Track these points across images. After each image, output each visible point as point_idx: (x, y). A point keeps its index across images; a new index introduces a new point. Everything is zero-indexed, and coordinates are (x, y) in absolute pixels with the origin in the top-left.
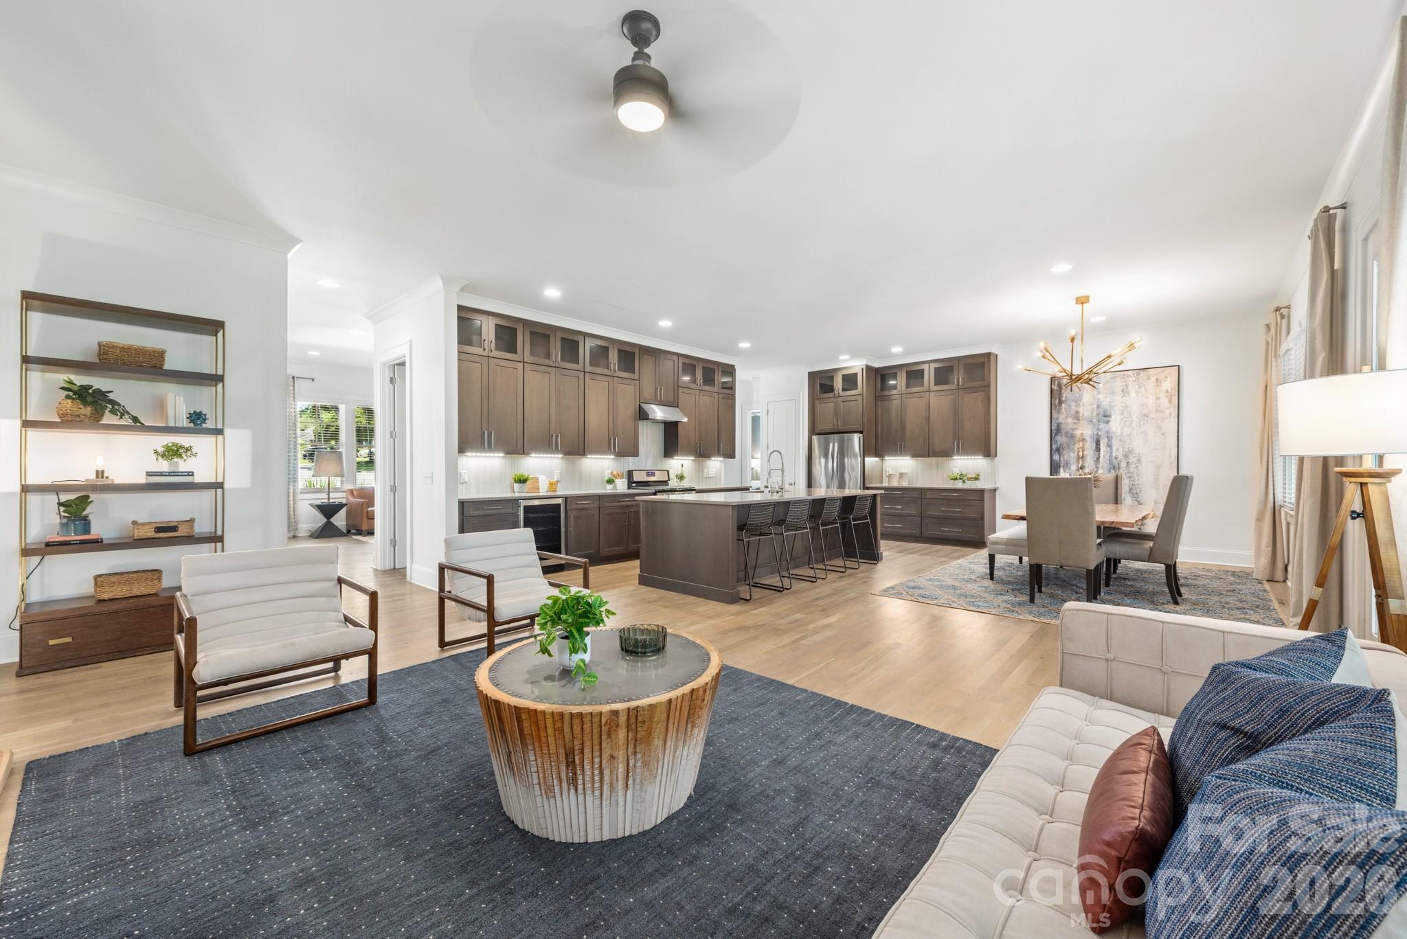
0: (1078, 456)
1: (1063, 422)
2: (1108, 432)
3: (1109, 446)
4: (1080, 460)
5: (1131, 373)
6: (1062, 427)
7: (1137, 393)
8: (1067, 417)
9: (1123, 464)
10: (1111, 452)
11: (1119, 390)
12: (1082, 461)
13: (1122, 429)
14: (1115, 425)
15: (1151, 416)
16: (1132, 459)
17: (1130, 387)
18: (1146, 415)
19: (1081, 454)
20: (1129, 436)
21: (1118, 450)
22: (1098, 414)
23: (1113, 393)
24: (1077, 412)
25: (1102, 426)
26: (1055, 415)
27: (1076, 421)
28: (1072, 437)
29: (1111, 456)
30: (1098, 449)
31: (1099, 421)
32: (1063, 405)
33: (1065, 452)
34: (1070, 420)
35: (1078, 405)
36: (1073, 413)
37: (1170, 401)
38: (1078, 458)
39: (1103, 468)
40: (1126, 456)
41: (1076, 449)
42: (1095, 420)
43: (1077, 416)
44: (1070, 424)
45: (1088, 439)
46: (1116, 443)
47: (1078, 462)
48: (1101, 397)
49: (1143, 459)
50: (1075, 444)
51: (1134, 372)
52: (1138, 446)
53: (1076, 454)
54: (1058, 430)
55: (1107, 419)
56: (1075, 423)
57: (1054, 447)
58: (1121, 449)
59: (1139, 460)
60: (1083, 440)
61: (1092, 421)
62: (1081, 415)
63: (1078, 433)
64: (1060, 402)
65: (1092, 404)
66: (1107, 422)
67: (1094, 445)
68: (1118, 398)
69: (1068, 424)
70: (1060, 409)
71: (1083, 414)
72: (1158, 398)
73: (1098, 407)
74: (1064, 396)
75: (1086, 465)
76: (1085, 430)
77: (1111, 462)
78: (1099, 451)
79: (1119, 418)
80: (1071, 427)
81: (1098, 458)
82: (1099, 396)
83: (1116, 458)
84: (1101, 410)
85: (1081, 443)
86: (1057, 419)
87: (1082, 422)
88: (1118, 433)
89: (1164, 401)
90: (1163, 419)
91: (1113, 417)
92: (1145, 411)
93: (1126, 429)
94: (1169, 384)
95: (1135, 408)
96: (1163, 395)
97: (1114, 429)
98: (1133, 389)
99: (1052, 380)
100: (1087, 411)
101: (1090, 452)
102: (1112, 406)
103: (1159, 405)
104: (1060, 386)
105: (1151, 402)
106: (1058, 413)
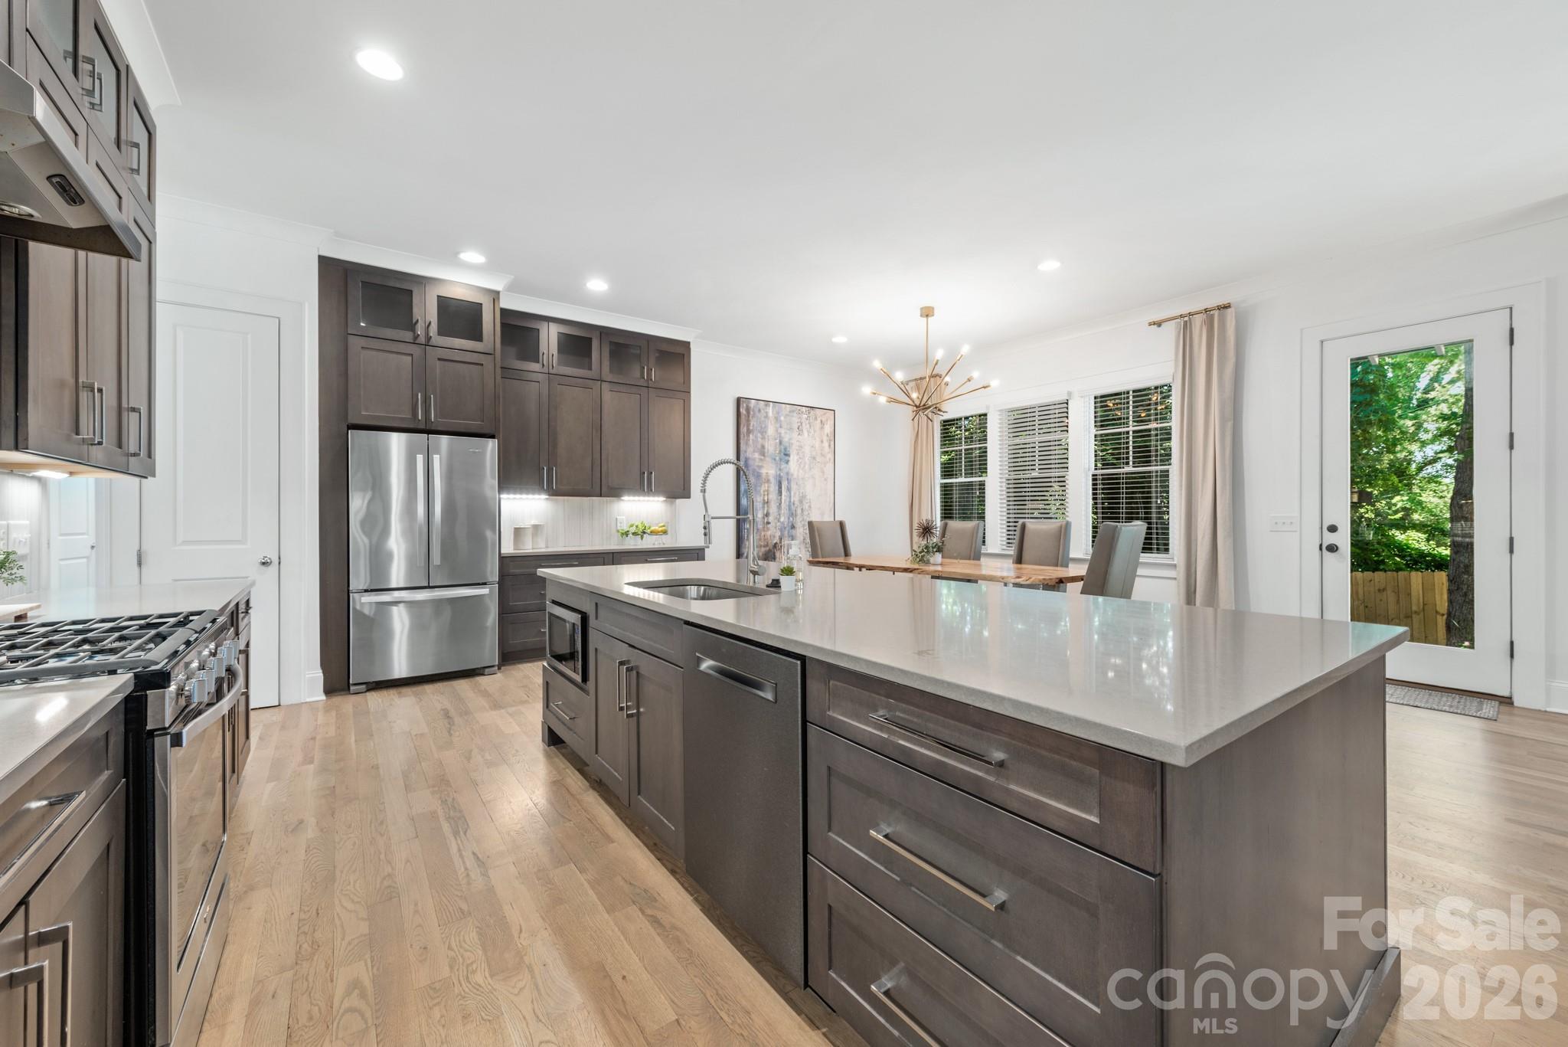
0: (764, 500)
1: (750, 456)
2: (788, 474)
3: (789, 489)
4: (766, 506)
5: (804, 409)
6: (750, 462)
7: (809, 432)
8: (754, 451)
9: (799, 511)
10: (790, 497)
11: (796, 426)
12: (768, 507)
13: (798, 471)
14: (793, 465)
16: (806, 506)
17: (804, 425)
18: (815, 458)
19: (766, 499)
20: (803, 479)
21: (795, 493)
22: (780, 451)
23: (791, 429)
24: (763, 447)
25: (783, 466)
26: (743, 447)
27: (762, 457)
28: (759, 476)
29: (790, 502)
30: (780, 493)
31: (781, 459)
32: (750, 436)
33: (753, 495)
34: (757, 455)
35: (763, 438)
36: (759, 446)
37: (830, 446)
38: (764, 503)
39: (784, 515)
40: (801, 502)
41: (762, 493)
42: (777, 458)
43: (763, 452)
44: (757, 460)
45: (772, 480)
46: (794, 486)
47: (763, 507)
48: (782, 431)
49: (812, 506)
50: (760, 486)
51: (807, 409)
52: (808, 490)
53: (762, 498)
54: (745, 467)
55: (787, 458)
56: (761, 460)
57: (741, 489)
58: (798, 493)
59: (810, 507)
60: (768, 481)
61: (775, 459)
62: (766, 450)
63: (764, 471)
64: (749, 432)
65: (776, 439)
66: (787, 462)
67: (777, 488)
68: (795, 435)
69: (754, 459)
70: (748, 440)
71: (768, 450)
72: (822, 442)
73: (781, 443)
74: (752, 425)
75: (771, 511)
76: (769, 470)
77: (790, 509)
78: (781, 495)
79: (796, 458)
80: (757, 464)
81: (780, 504)
82: (780, 430)
83: (794, 504)
84: (782, 447)
85: (766, 485)
86: (746, 452)
87: (767, 459)
88: (795, 476)
89: (826, 444)
90: (825, 463)
91: (792, 456)
92: (814, 453)
93: (801, 471)
94: (828, 429)
95: (807, 450)
96: (825, 439)
97: (792, 471)
98: (805, 427)
99: (739, 401)
100: (771, 447)
101: (773, 496)
102: (791, 444)
103: (822, 449)
104: (748, 410)
105: (817, 444)
106: (747, 444)
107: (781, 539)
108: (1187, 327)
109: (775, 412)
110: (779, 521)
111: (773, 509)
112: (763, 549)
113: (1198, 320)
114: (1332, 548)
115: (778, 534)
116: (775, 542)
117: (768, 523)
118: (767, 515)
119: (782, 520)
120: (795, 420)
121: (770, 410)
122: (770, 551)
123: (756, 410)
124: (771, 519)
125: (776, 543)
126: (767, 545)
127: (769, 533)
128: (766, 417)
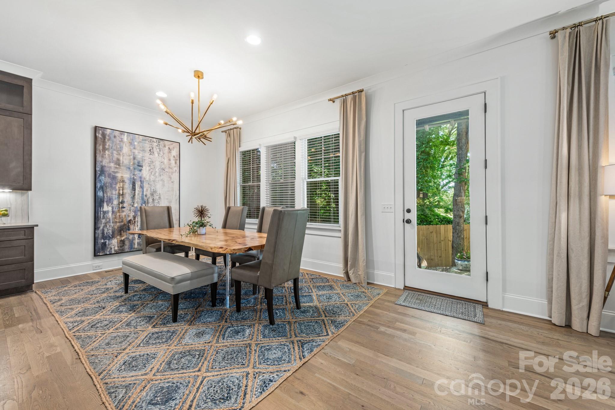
0: (119, 193)
1: (106, 165)
2: (141, 177)
3: (142, 187)
4: (121, 197)
5: (155, 140)
6: (106, 169)
7: (159, 154)
8: (110, 162)
9: (150, 200)
10: (143, 192)
11: (147, 149)
12: (122, 197)
13: (150, 176)
14: (145, 172)
15: (166, 170)
16: (156, 197)
17: (155, 149)
18: (163, 169)
19: (121, 192)
20: (154, 181)
21: (147, 190)
22: (134, 164)
23: (143, 150)
24: (118, 160)
25: (137, 172)
26: (99, 158)
27: (117, 166)
28: (114, 178)
29: (143, 194)
30: (134, 189)
31: (134, 169)
32: (107, 152)
33: (108, 190)
34: (112, 165)
35: (118, 154)
36: (115, 159)
37: (176, 163)
38: (119, 195)
39: (137, 203)
40: (152, 195)
41: (117, 188)
42: (132, 168)
43: (118, 163)
44: (113, 168)
45: (127, 181)
46: (146, 185)
47: (119, 198)
48: (136, 152)
49: (162, 197)
50: (116, 184)
51: (157, 140)
52: (159, 187)
53: (117, 192)
54: (102, 171)
55: (140, 168)
56: (116, 168)
57: (98, 185)
58: (149, 190)
59: (160, 198)
60: (123, 181)
61: (129, 168)
62: (121, 162)
63: (119, 175)
64: (104, 149)
65: (130, 156)
66: (140, 170)
67: (131, 186)
68: (147, 155)
69: (110, 167)
70: (104, 154)
71: (123, 162)
72: (170, 160)
73: (134, 158)
74: (107, 144)
75: (125, 200)
76: (124, 174)
77: (143, 199)
78: (135, 190)
79: (148, 168)
80: (113, 170)
81: (134, 196)
82: (134, 151)
83: (146, 196)
84: (136, 161)
85: (121, 184)
86: (101, 162)
87: (122, 168)
88: (147, 179)
89: (173, 162)
90: (172, 173)
91: (144, 167)
92: (163, 166)
93: (152, 177)
94: (175, 153)
95: (157, 164)
96: (172, 158)
97: (144, 176)
98: (156, 151)
99: (96, 129)
100: (125, 160)
101: (128, 191)
102: (143, 160)
103: (170, 164)
104: (104, 135)
105: (166, 161)
106: (103, 157)
107: (134, 217)
108: (344, 102)
109: (129, 139)
110: (133, 206)
111: (128, 199)
112: (118, 224)
113: (350, 98)
114: (409, 221)
115: (132, 214)
116: (129, 219)
117: (123, 207)
118: (122, 202)
119: (136, 205)
120: (147, 146)
121: (125, 137)
122: (124, 225)
123: (112, 136)
124: (125, 205)
125: (131, 220)
126: (122, 221)
127: (124, 214)
128: (122, 141)
